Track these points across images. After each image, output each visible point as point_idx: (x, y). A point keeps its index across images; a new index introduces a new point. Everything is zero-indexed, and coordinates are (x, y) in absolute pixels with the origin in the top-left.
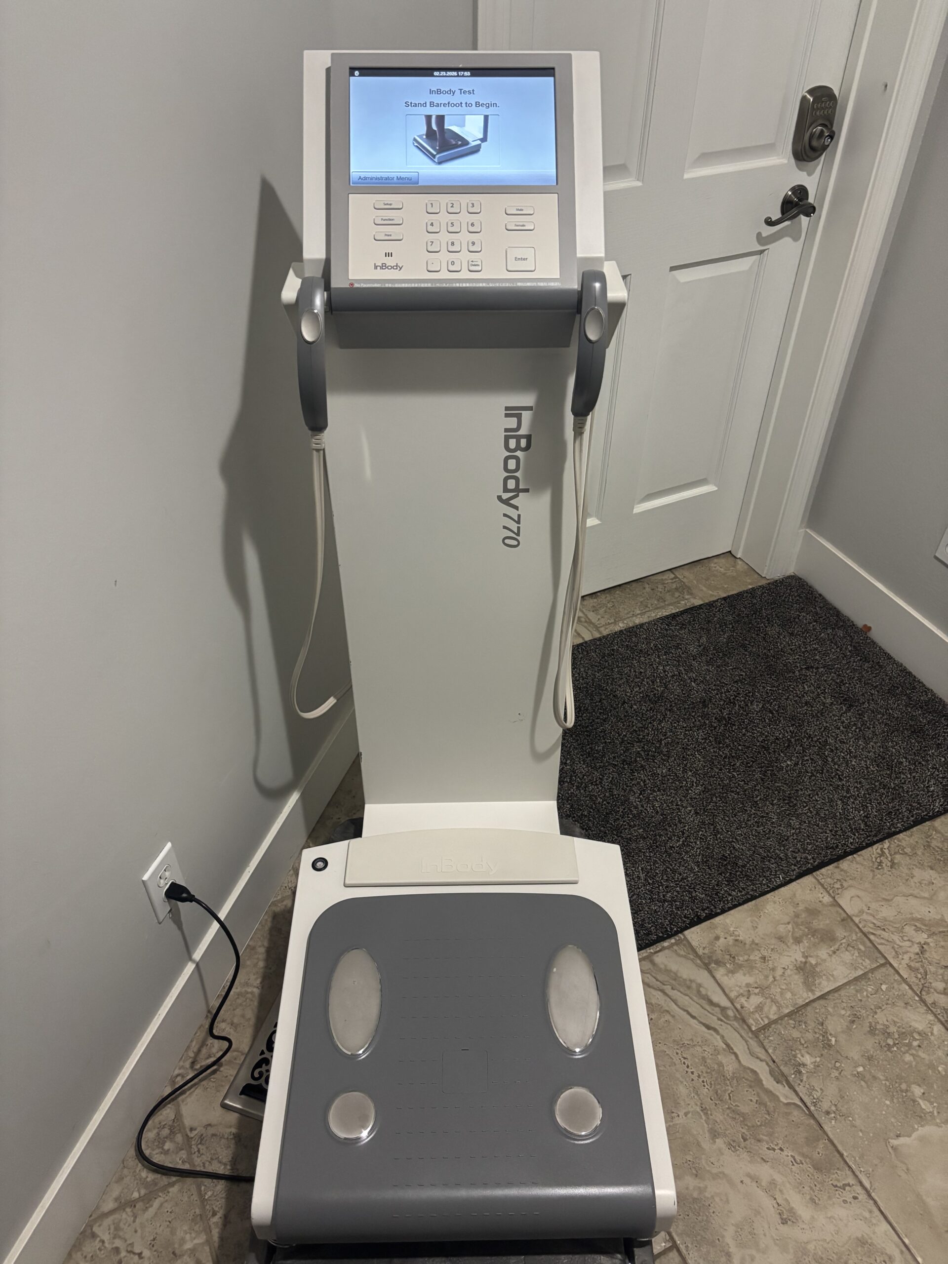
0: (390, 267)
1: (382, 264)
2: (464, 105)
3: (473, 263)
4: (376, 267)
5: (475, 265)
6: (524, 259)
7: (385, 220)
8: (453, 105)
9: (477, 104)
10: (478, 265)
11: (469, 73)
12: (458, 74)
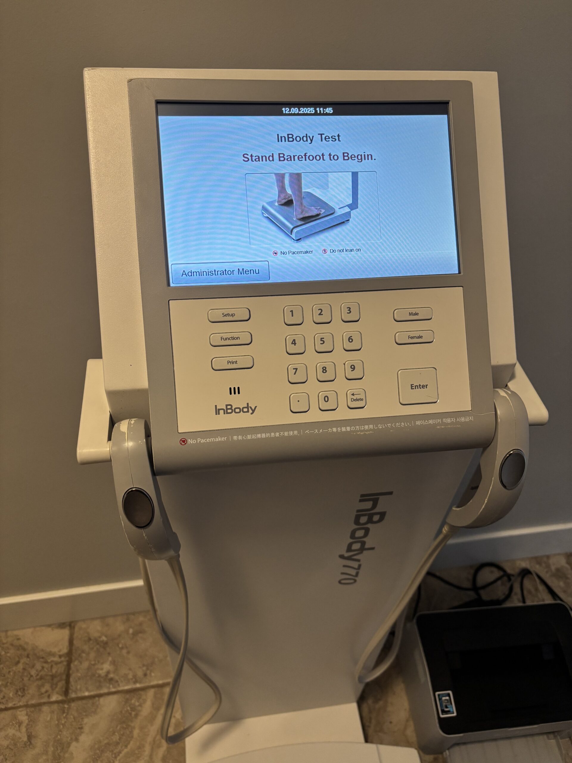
0: (237, 410)
1: (227, 405)
2: (326, 157)
3: (355, 397)
4: (217, 412)
5: (357, 400)
6: (423, 387)
7: (226, 339)
8: (311, 158)
9: (346, 156)
10: (362, 400)
11: (331, 109)
12: (316, 111)
